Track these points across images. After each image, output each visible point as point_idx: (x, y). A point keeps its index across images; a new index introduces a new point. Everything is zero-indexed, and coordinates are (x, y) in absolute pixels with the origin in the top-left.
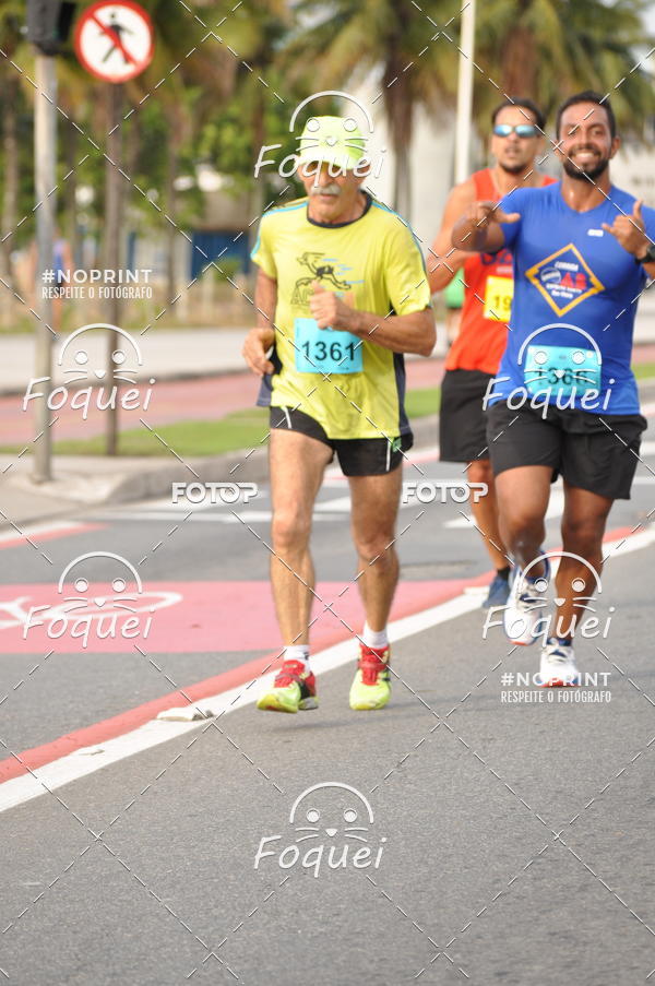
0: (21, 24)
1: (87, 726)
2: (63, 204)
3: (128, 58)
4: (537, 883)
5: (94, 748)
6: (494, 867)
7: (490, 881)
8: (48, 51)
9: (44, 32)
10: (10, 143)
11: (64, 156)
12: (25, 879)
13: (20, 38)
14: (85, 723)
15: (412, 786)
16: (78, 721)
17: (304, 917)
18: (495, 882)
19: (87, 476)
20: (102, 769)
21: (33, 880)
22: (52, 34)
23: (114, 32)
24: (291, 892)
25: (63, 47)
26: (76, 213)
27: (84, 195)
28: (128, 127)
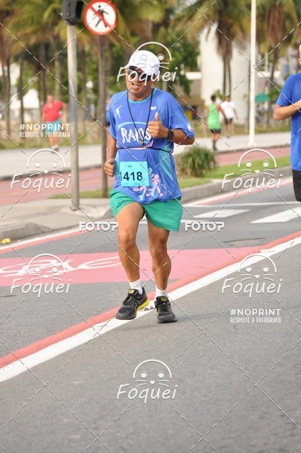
0: (60, 12)
1: (99, 314)
2: (80, 89)
3: (106, 25)
4: (297, 376)
5: (103, 324)
6: (278, 370)
7: (277, 376)
8: (72, 23)
9: (70, 15)
10: (57, 64)
11: (80, 68)
12: (75, 380)
13: (60, 18)
14: (98, 313)
15: (241, 336)
16: (95, 312)
17: (196, 394)
18: (278, 376)
19: (95, 206)
20: (106, 333)
21: (79, 381)
22: (73, 15)
23: (100, 13)
24: (190, 383)
25: (78, 21)
26: (86, 92)
27: (90, 85)
28: (107, 54)
